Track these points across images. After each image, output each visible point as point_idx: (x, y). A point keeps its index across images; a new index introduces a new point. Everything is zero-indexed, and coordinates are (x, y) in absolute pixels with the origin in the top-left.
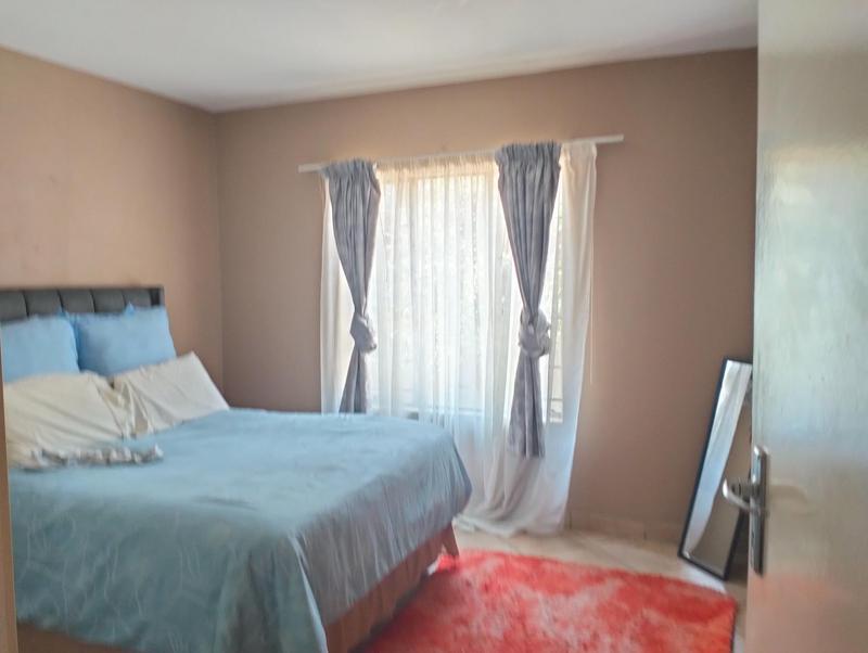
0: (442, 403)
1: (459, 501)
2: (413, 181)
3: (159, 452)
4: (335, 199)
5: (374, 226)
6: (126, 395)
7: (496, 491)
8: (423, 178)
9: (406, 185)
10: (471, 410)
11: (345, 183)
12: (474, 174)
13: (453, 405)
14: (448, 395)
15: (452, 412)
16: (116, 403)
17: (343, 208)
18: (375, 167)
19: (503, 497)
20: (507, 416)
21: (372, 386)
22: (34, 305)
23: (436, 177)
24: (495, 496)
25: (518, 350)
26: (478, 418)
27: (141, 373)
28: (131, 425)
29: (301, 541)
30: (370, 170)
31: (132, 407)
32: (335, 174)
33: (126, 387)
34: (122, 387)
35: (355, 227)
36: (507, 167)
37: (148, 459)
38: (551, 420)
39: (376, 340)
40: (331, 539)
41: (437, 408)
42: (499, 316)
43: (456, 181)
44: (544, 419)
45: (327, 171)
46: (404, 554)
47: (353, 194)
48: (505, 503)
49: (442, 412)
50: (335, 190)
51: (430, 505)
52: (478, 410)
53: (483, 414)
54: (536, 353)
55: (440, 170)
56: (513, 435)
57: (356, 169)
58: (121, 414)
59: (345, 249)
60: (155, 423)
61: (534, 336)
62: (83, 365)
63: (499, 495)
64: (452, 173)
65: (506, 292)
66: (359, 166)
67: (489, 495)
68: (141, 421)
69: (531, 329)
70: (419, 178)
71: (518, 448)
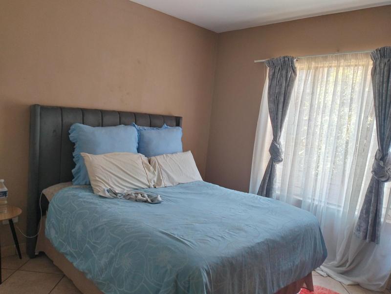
0: (317, 198)
1: (317, 262)
2: (316, 68)
3: (160, 199)
4: (271, 77)
5: (290, 93)
6: (154, 167)
7: (344, 256)
8: (323, 67)
9: (312, 71)
10: (335, 205)
11: (277, 70)
12: (356, 66)
13: (323, 200)
14: (321, 194)
15: (323, 204)
16: (149, 170)
17: (275, 82)
18: (295, 60)
19: (347, 261)
20: (357, 213)
21: (277, 181)
22: (123, 119)
23: (331, 67)
24: (342, 259)
25: (371, 175)
26: (338, 211)
27: (164, 158)
28: (154, 182)
29: (208, 274)
30: (292, 62)
31: (156, 173)
32: (272, 64)
33: (155, 162)
34: (154, 162)
35: (279, 93)
36: (378, 62)
37: (154, 201)
38: (387, 221)
39: (283, 156)
40: (228, 275)
41: (314, 200)
42: (361, 152)
43: (343, 69)
44: (382, 220)
45: (269, 62)
46: (276, 290)
47: (281, 76)
48: (348, 264)
49: (316, 203)
50: (271, 74)
51: (297, 262)
52: (339, 206)
53: (342, 209)
54: (383, 179)
55: (334, 63)
56: (359, 226)
57: (284, 61)
58: (150, 175)
59: (272, 105)
60: (165, 182)
61: (383, 168)
62: (139, 150)
63: (345, 259)
64: (342, 64)
65: (367, 138)
66: (287, 59)
67: (338, 258)
68: (159, 180)
69: (382, 163)
70: (321, 67)
71: (361, 234)
